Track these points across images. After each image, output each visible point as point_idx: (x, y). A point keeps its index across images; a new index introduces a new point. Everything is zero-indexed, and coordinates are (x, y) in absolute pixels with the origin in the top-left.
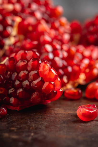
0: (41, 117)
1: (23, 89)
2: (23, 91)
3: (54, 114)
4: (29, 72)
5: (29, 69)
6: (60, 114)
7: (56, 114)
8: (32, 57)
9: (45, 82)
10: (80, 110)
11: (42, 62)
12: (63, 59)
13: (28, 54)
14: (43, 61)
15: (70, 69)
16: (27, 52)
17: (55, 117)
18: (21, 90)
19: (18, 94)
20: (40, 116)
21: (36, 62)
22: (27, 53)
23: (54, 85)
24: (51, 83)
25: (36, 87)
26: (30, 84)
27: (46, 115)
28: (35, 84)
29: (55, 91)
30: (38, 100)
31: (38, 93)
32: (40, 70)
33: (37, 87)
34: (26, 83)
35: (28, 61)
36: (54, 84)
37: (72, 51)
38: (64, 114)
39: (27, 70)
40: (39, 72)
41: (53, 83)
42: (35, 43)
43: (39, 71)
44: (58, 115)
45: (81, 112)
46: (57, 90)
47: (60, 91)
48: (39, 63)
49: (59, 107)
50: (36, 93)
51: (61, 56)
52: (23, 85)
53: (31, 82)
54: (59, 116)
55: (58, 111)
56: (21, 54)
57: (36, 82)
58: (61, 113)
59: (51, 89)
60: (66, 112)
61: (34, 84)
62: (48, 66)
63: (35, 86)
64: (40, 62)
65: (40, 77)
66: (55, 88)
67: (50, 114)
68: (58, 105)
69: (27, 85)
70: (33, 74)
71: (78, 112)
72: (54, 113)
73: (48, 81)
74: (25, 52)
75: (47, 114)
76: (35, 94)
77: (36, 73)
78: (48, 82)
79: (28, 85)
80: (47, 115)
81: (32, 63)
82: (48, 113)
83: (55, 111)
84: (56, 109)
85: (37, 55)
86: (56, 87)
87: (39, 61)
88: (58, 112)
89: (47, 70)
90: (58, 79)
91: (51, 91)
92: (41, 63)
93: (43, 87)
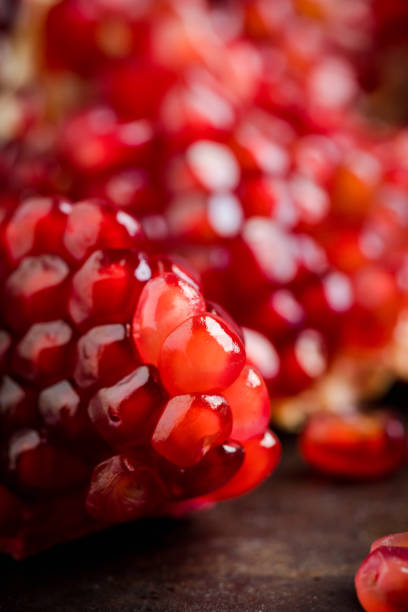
0: (146, 602)
1: (41, 436)
2: (40, 447)
3: (230, 586)
4: (79, 331)
5: (77, 313)
6: (264, 586)
7: (241, 583)
8: (93, 242)
9: (172, 397)
10: (377, 567)
11: (155, 274)
12: (300, 229)
13: (72, 221)
14: (161, 266)
15: (338, 293)
16: (66, 208)
17: (232, 601)
18: (30, 441)
19: (12, 466)
20: (144, 597)
21: (118, 272)
22: (65, 217)
23: (225, 415)
24: (206, 405)
25: (117, 424)
26: (83, 406)
27: (177, 587)
28: (110, 409)
29: (230, 449)
30: (132, 505)
31: (126, 462)
32: (141, 323)
33: (120, 427)
34: (61, 396)
35: (75, 265)
36: (222, 405)
37: (355, 178)
38: (288, 586)
39: (68, 320)
40: (136, 336)
41: (215, 401)
42: (136, 133)
43: (137, 327)
44: (251, 590)
45: (380, 580)
46: (242, 439)
47: (264, 448)
48: (135, 279)
49: (266, 534)
50: (116, 460)
51: (286, 213)
52: (43, 407)
53: (87, 395)
54: (254, 599)
55: (251, 562)
56: (33, 222)
57: (114, 395)
58: (269, 579)
59: (206, 441)
60: (302, 569)
61: (106, 409)
62: (187, 299)
63: (111, 422)
64: (143, 271)
65: (138, 363)
66: (234, 431)
67: (201, 583)
68: (261, 521)
69: (64, 410)
70: (100, 347)
71: (365, 580)
72: (228, 575)
73: (184, 394)
74: (56, 210)
75: (183, 584)
76: (113, 467)
77: (117, 344)
78: (188, 397)
79: (73, 411)
80: (186, 590)
81: (97, 277)
82: (191, 576)
83: (236, 558)
84: (247, 547)
85: (123, 228)
86: (236, 425)
87: (136, 264)
88: (254, 571)
89: (181, 324)
90: (246, 377)
91: (205, 450)
92: (145, 283)
93: (159, 427)
